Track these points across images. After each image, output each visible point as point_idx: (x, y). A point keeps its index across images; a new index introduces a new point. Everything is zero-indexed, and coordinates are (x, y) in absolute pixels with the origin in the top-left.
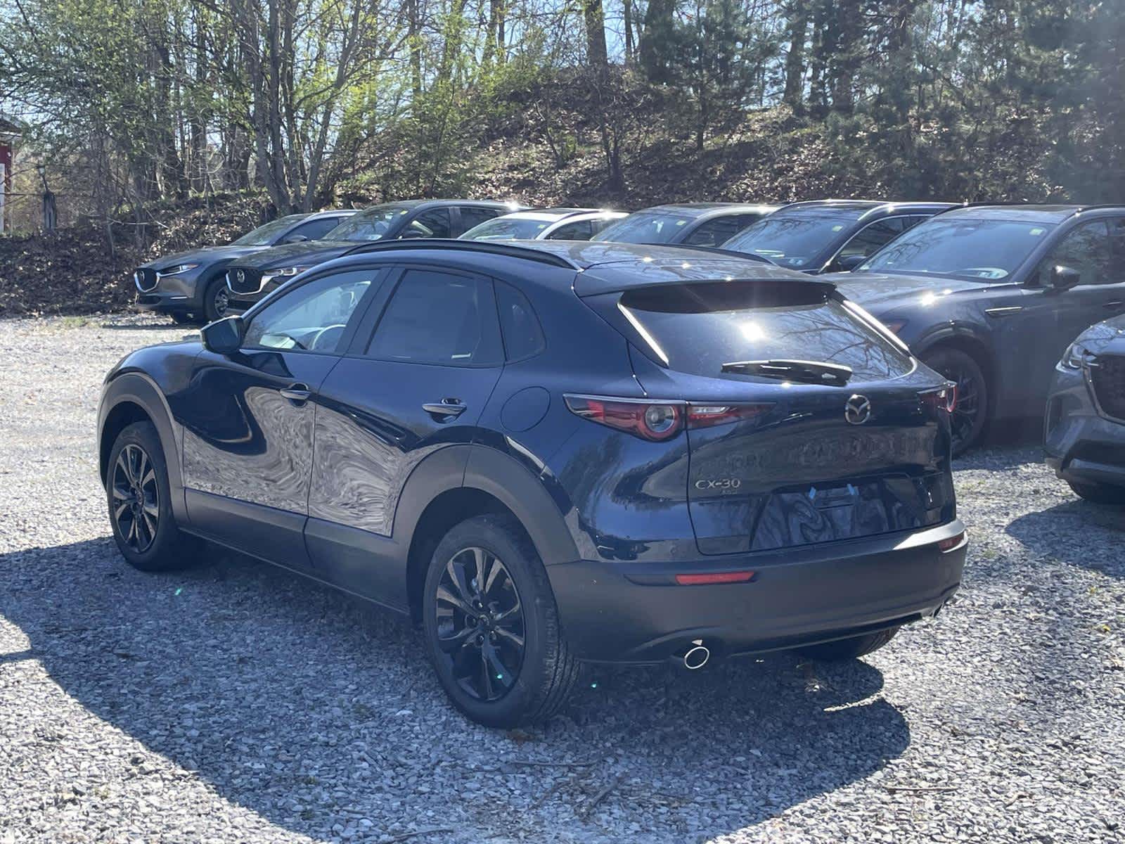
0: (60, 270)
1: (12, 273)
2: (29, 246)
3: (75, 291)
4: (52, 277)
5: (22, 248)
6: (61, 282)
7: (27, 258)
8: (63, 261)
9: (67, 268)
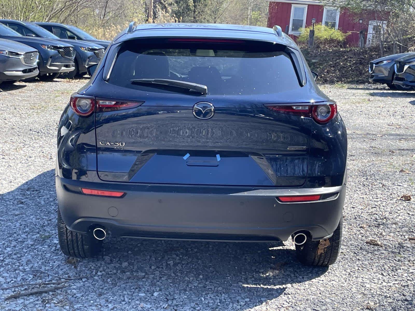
0: (358, 65)
1: (338, 65)
2: (348, 54)
3: (361, 74)
4: (353, 68)
5: (345, 55)
6: (357, 70)
7: (346, 59)
8: (360, 61)
9: (361, 63)
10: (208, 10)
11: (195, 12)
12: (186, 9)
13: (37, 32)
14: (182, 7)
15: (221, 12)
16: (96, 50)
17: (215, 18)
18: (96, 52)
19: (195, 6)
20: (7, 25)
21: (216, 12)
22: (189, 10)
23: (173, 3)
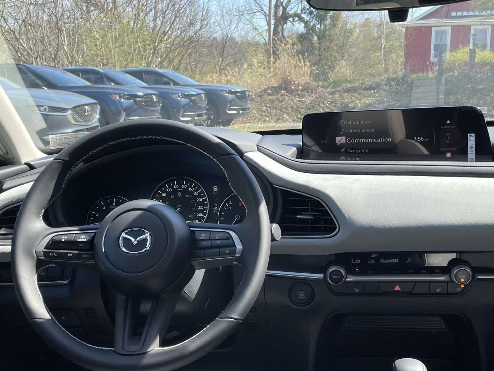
10: (335, 45)
11: (320, 49)
12: (311, 47)
13: (117, 79)
14: (306, 46)
15: (348, 47)
16: (193, 95)
17: (343, 53)
18: (193, 98)
19: (320, 43)
20: (79, 76)
21: (343, 47)
22: (314, 48)
23: (296, 42)
